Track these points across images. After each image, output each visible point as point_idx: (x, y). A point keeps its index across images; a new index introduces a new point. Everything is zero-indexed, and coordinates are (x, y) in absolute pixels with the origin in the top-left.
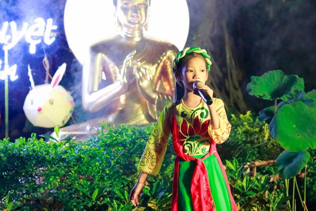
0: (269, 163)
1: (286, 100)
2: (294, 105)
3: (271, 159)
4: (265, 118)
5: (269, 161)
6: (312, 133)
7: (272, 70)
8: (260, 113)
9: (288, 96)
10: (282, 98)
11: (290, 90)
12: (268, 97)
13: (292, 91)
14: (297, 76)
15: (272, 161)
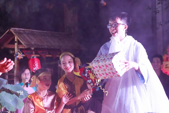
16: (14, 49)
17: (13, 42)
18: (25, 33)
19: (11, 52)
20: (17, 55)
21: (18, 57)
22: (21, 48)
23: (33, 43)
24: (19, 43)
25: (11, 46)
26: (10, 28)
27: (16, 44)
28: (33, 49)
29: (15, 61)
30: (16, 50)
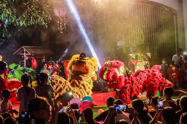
4: (11, 73)
8: (9, 72)
16: (24, 55)
17: (23, 52)
18: (29, 48)
19: (23, 57)
20: (26, 58)
21: (26, 59)
23: (33, 52)
24: (26, 52)
25: (22, 54)
26: (22, 47)
27: (25, 53)
28: (33, 55)
29: (25, 60)
30: (25, 56)
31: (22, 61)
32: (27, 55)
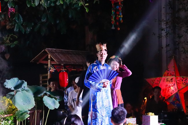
0: (8, 116)
1: (20, 90)
2: (22, 92)
3: (8, 114)
4: (9, 97)
5: (8, 115)
6: (29, 103)
7: (14, 78)
8: (7, 95)
9: (21, 89)
10: (19, 90)
11: (22, 86)
12: (13, 89)
13: (23, 87)
14: (24, 81)
15: (9, 115)
16: (47, 65)
18: (56, 52)
19: (45, 67)
20: (50, 69)
21: (51, 71)
22: (53, 63)
23: (62, 60)
24: (52, 60)
25: (45, 62)
26: (45, 48)
27: (49, 61)
28: (62, 65)
29: (49, 73)
30: (49, 65)
31: (44, 75)
32: (53, 65)
